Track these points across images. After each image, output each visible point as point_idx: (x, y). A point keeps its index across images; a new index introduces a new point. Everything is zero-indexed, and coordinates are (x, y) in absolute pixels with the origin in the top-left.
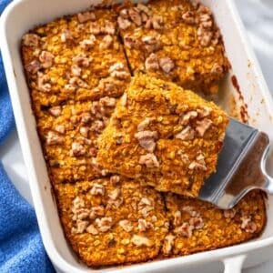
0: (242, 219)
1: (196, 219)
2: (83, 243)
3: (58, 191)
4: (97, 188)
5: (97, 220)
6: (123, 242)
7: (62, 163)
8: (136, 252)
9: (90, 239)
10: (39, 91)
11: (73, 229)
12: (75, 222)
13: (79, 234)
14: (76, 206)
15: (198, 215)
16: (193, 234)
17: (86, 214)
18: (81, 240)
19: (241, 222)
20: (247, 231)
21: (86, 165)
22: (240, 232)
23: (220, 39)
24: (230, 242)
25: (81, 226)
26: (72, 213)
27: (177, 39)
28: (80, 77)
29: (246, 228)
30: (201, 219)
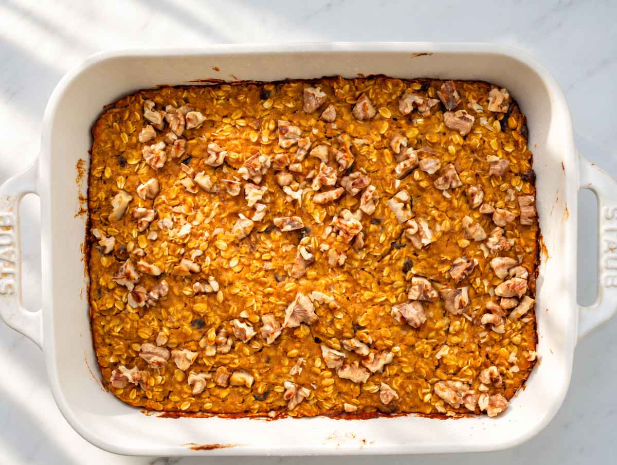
0: (135, 369)
1: (144, 297)
2: (127, 115)
3: (219, 88)
4: (217, 154)
5: (161, 145)
6: (122, 178)
7: (267, 104)
8: (102, 195)
9: (132, 129)
10: (403, 92)
11: (152, 104)
12: (164, 109)
13: (143, 111)
14: (190, 115)
15: (150, 301)
16: (119, 286)
17: (174, 128)
18: (131, 113)
19: (129, 367)
20: (114, 372)
21: (258, 143)
22: (112, 360)
23: (443, 416)
24: (99, 340)
25: (156, 117)
26: (179, 107)
27: (457, 345)
28: (417, 167)
29: (119, 372)
30: (143, 304)
